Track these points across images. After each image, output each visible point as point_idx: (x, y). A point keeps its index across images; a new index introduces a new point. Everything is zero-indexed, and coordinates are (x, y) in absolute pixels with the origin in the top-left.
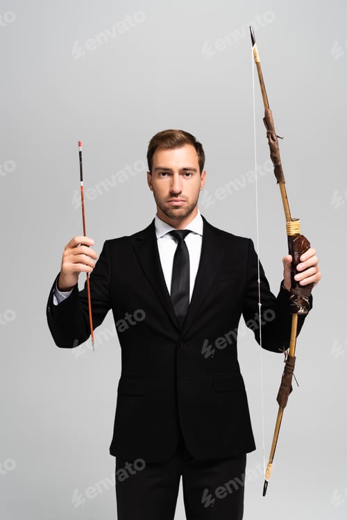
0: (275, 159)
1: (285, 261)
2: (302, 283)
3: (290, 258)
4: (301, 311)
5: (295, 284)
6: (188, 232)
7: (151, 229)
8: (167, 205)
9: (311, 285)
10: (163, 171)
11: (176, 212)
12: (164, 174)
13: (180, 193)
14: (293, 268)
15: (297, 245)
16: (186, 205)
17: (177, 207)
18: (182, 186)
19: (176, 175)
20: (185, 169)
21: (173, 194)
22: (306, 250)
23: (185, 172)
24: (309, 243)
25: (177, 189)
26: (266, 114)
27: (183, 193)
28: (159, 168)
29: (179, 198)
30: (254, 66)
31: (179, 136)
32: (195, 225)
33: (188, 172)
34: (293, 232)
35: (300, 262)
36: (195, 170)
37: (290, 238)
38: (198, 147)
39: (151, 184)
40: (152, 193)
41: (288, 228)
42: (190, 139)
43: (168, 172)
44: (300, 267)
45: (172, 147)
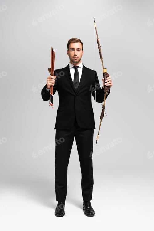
0: (100, 52)
1: (102, 80)
2: (107, 85)
3: (104, 79)
4: (106, 93)
5: (105, 86)
6: (79, 67)
7: (68, 66)
8: (73, 59)
9: (109, 87)
10: (72, 49)
11: (76, 61)
12: (72, 50)
13: (77, 55)
14: (104, 81)
15: (106, 75)
16: (78, 59)
17: (76, 59)
18: (77, 53)
19: (76, 50)
20: (78, 49)
21: (75, 55)
22: (108, 77)
23: (78, 50)
24: (109, 75)
25: (76, 54)
26: (98, 40)
27: (78, 55)
28: (71, 48)
29: (76, 57)
30: (95, 28)
31: (77, 40)
32: (80, 65)
33: (79, 50)
34: (104, 72)
35: (106, 80)
36: (81, 49)
37: (104, 73)
38: (82, 43)
39: (68, 53)
40: (68, 56)
41: (103, 71)
42: (79, 41)
43: (73, 49)
44: (106, 81)
45: (75, 42)
